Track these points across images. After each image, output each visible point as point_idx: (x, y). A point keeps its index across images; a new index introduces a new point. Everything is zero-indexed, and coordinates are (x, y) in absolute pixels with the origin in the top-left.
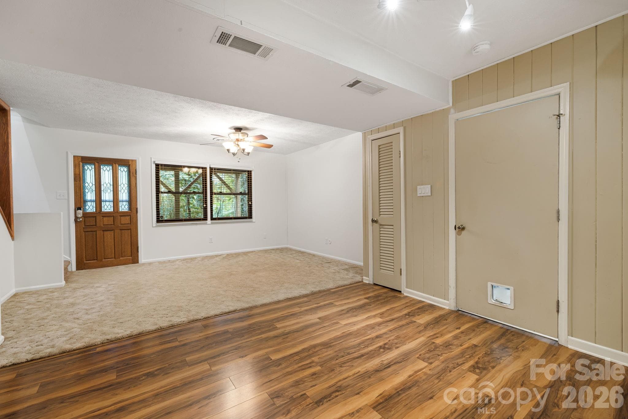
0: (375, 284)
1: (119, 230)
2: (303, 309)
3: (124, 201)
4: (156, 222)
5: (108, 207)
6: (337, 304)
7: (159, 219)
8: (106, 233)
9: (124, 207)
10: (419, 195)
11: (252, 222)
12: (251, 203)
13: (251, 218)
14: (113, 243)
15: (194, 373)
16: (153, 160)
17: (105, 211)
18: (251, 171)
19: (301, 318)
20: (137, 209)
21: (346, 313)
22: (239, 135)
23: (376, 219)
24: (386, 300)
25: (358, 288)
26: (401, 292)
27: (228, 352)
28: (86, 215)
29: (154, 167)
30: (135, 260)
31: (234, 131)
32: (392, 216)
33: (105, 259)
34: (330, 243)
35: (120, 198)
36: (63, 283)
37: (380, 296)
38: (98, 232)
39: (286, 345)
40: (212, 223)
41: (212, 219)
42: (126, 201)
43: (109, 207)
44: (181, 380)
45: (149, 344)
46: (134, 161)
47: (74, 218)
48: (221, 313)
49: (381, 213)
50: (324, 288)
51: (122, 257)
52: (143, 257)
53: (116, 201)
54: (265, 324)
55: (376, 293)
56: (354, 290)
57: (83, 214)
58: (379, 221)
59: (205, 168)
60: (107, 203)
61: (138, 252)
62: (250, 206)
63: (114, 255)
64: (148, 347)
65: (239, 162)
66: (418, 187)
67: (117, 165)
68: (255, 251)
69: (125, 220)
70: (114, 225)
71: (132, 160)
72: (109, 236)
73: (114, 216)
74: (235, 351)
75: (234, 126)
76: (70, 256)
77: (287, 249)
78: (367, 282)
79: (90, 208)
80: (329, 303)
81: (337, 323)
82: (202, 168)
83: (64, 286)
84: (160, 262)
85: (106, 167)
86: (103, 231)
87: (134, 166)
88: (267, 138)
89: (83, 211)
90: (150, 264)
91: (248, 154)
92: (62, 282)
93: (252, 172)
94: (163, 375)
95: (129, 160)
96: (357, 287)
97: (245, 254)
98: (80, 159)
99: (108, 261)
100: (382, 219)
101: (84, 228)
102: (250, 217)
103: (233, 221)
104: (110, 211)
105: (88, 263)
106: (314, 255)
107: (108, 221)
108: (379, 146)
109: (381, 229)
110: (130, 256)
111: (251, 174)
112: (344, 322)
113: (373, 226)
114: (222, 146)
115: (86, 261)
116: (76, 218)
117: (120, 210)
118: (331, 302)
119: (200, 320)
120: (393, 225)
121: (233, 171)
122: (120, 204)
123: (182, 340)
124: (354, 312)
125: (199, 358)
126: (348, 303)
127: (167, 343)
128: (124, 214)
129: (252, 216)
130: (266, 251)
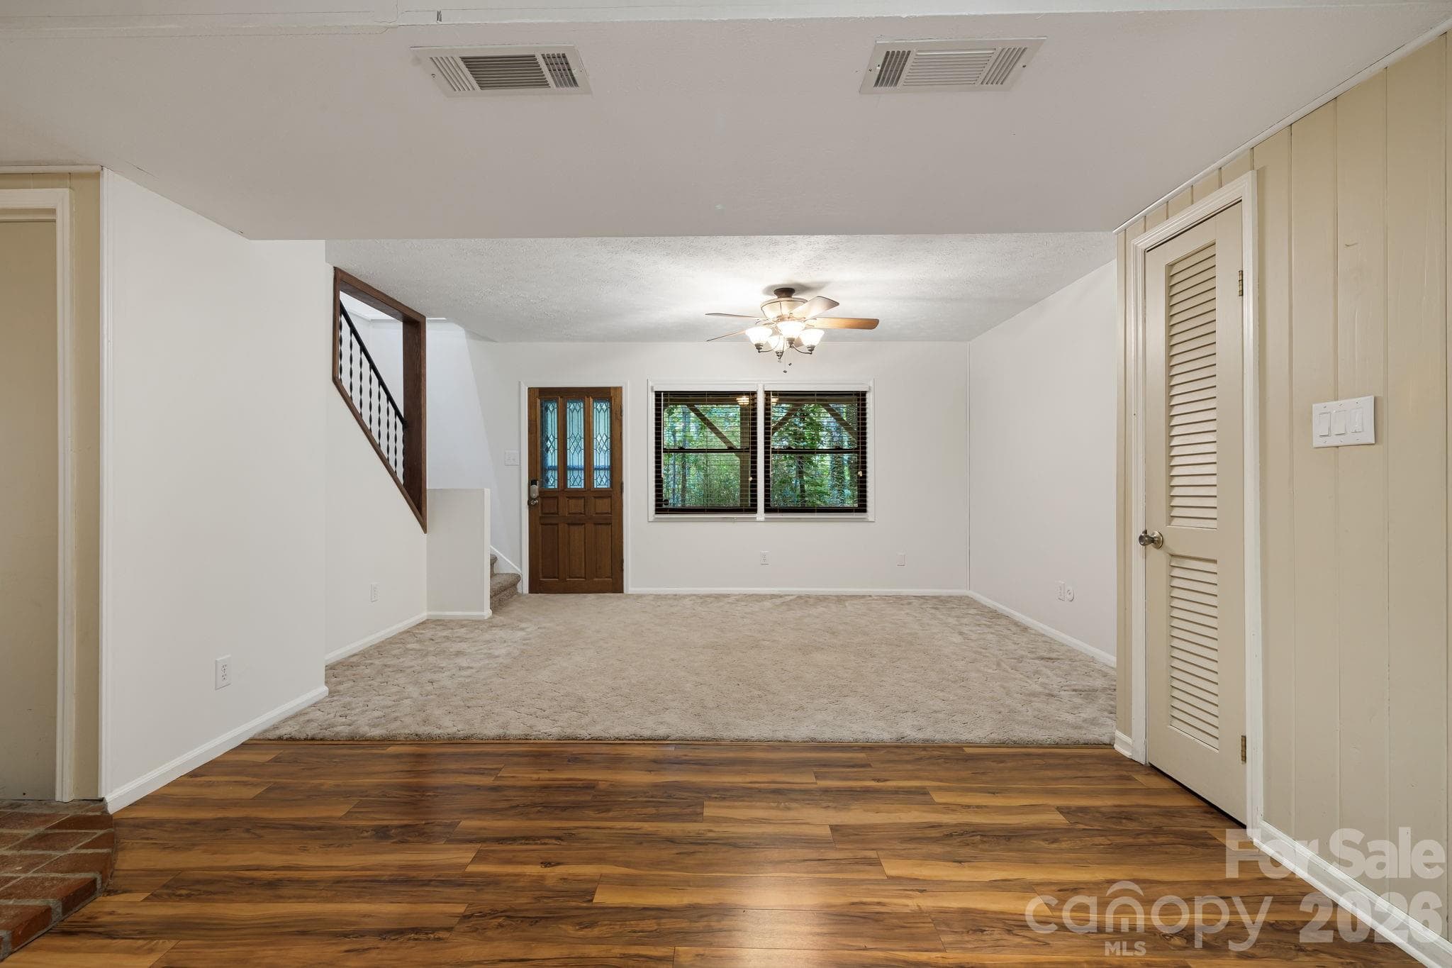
0: (1152, 766)
1: (593, 525)
2: (823, 783)
3: (602, 469)
4: (654, 512)
5: (576, 481)
6: (938, 798)
7: (661, 505)
8: (572, 527)
9: (601, 481)
10: (1318, 442)
11: (863, 520)
12: (865, 472)
13: (865, 511)
14: (583, 550)
15: (435, 862)
16: (650, 384)
17: (572, 487)
18: (864, 394)
19: (789, 809)
20: (622, 484)
21: (935, 840)
22: (784, 307)
23: (1156, 534)
24: (1142, 840)
25: (1067, 767)
26: (1244, 827)
27: (539, 838)
28: (545, 495)
29: (652, 397)
30: (615, 584)
31: (776, 297)
32: (1213, 524)
33: (570, 577)
34: (1070, 597)
35: (596, 463)
36: (487, 612)
37: (1129, 817)
38: (561, 526)
39: (663, 875)
40: (767, 520)
41: (768, 509)
42: (605, 469)
43: (578, 480)
44: (401, 867)
45: (453, 766)
46: (618, 390)
47: (527, 499)
48: (631, 737)
49: (1176, 512)
50: (946, 737)
51: (597, 577)
52: (630, 585)
53: (588, 468)
54: (686, 794)
55: (1125, 801)
56: (1049, 767)
57: (540, 492)
58: (1167, 543)
59: (754, 393)
60: (576, 473)
61: (622, 570)
62: (861, 482)
63: (583, 571)
64: (444, 772)
65: (785, 372)
66: (1317, 408)
67: (591, 400)
68: (870, 596)
69: (603, 505)
70: (585, 514)
71: (616, 388)
72: (577, 533)
73: (584, 497)
74: (554, 841)
75: (774, 286)
76: (521, 568)
77: (961, 599)
78: (1127, 753)
79: (553, 482)
80: (916, 787)
81: (875, 863)
82: (747, 394)
83: (486, 618)
84: (658, 597)
85: (575, 404)
86: (569, 524)
87: (617, 400)
88: (838, 304)
89: (542, 485)
90: (640, 596)
91: (811, 350)
92: (482, 610)
93: (868, 396)
94: (394, 843)
95: (610, 388)
96: (1070, 762)
97: (840, 599)
98: (537, 394)
99: (575, 582)
100: (1179, 534)
101: (541, 518)
102: (862, 508)
103: (816, 516)
104: (580, 487)
105: (545, 582)
106: (1025, 629)
107: (575, 506)
108: (1171, 266)
109: (1176, 572)
110: (609, 577)
111: (865, 400)
112: (894, 868)
113: (1148, 557)
114: (745, 339)
115: (544, 577)
116: (530, 499)
117: (595, 487)
118: (924, 788)
119: (583, 740)
120: (1215, 562)
121: (817, 395)
122: (596, 474)
123: (503, 777)
124: (968, 845)
125: (481, 829)
126: (978, 807)
127: (475, 774)
128: (602, 494)
129: (865, 506)
130: (899, 600)
